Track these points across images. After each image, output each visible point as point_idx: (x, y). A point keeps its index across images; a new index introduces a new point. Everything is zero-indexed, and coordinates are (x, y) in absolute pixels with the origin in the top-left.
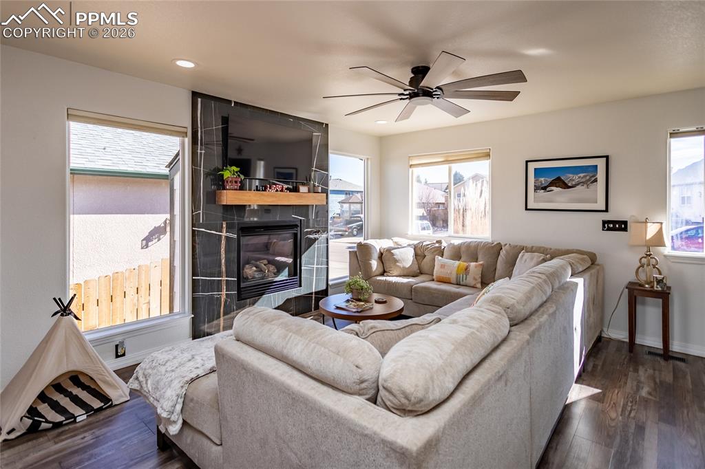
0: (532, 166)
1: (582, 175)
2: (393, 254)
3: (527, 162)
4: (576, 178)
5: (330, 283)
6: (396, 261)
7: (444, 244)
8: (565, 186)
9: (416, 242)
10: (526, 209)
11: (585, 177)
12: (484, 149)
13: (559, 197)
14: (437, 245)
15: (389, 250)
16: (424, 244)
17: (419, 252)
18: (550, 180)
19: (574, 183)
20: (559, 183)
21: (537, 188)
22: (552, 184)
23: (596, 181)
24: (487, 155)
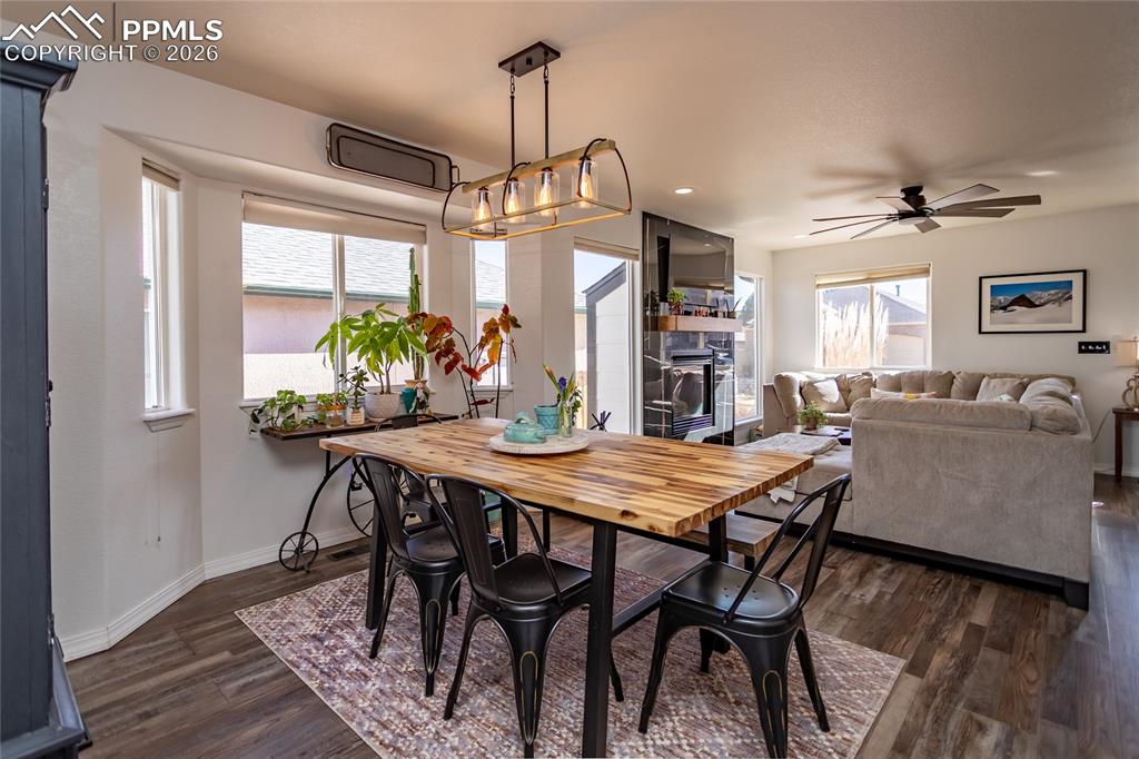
0: (987, 284)
1: (1052, 292)
2: (816, 388)
3: (981, 278)
4: (1045, 295)
5: (737, 424)
6: (821, 396)
7: (875, 377)
8: (1031, 305)
9: (836, 376)
10: (980, 332)
11: (1056, 294)
12: (921, 264)
13: (1023, 318)
14: (866, 377)
15: (811, 384)
16: (848, 376)
17: (842, 386)
18: (1012, 298)
19: (1042, 301)
20: (1024, 301)
21: (993, 308)
22: (1014, 303)
23: (1070, 298)
24: (926, 272)
